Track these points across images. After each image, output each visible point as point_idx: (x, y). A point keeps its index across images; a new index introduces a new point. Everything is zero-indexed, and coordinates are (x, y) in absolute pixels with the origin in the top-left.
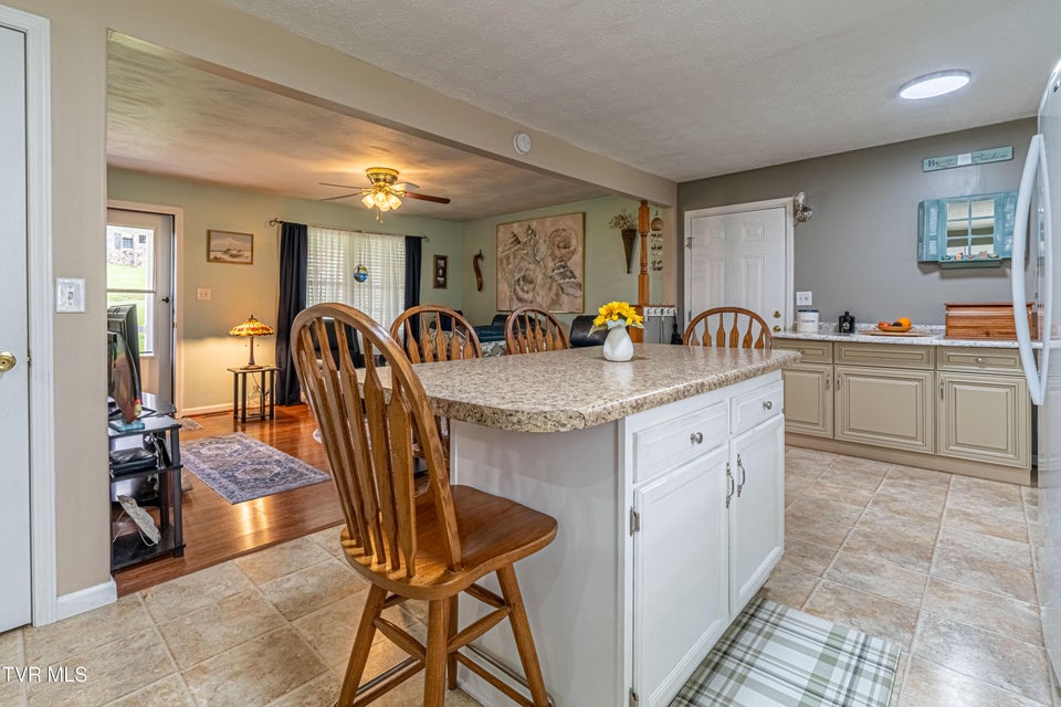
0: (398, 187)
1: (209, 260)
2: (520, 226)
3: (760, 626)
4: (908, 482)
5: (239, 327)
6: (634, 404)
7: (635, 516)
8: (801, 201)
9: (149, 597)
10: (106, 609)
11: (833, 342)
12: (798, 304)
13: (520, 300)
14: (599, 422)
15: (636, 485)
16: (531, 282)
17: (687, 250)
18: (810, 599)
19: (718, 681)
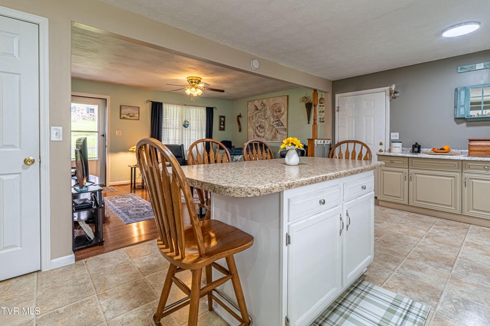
0: (201, 85)
1: (121, 118)
2: (258, 102)
3: (359, 293)
4: (446, 227)
5: (133, 148)
6: (287, 185)
7: (288, 237)
8: (393, 89)
9: (88, 262)
10: (71, 266)
11: (408, 158)
12: (392, 138)
13: (258, 136)
14: (268, 193)
15: (289, 223)
16: (263, 128)
17: (336, 113)
18: (386, 282)
19: (335, 317)
